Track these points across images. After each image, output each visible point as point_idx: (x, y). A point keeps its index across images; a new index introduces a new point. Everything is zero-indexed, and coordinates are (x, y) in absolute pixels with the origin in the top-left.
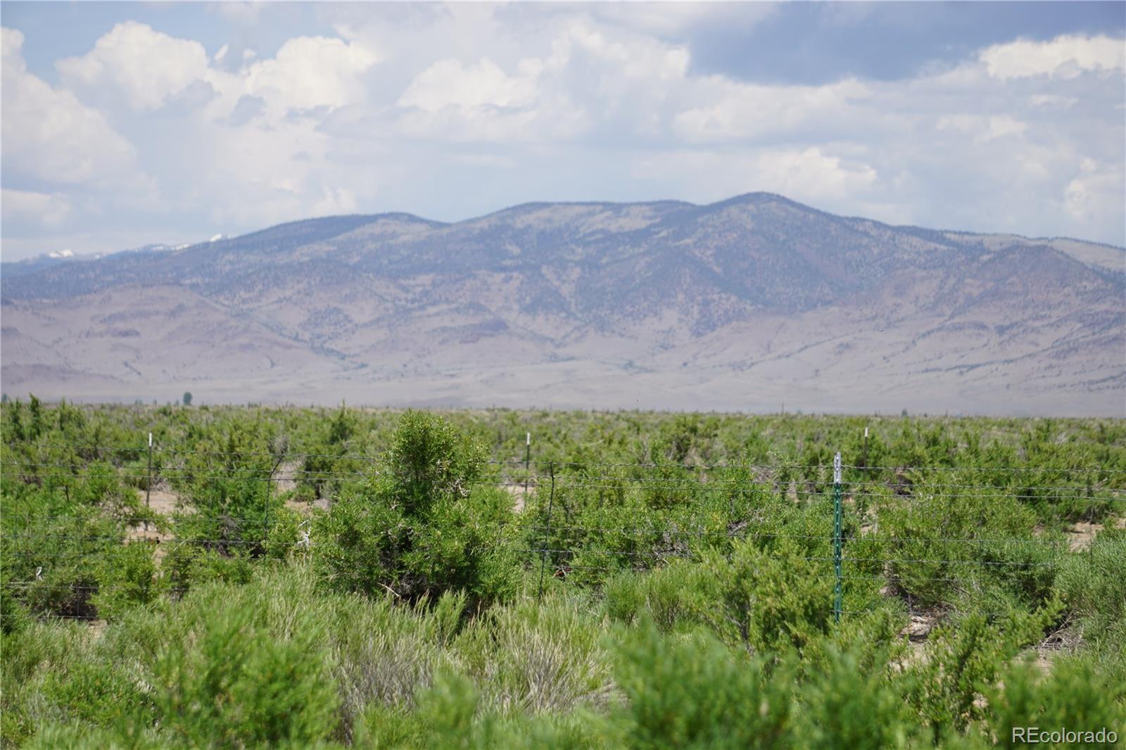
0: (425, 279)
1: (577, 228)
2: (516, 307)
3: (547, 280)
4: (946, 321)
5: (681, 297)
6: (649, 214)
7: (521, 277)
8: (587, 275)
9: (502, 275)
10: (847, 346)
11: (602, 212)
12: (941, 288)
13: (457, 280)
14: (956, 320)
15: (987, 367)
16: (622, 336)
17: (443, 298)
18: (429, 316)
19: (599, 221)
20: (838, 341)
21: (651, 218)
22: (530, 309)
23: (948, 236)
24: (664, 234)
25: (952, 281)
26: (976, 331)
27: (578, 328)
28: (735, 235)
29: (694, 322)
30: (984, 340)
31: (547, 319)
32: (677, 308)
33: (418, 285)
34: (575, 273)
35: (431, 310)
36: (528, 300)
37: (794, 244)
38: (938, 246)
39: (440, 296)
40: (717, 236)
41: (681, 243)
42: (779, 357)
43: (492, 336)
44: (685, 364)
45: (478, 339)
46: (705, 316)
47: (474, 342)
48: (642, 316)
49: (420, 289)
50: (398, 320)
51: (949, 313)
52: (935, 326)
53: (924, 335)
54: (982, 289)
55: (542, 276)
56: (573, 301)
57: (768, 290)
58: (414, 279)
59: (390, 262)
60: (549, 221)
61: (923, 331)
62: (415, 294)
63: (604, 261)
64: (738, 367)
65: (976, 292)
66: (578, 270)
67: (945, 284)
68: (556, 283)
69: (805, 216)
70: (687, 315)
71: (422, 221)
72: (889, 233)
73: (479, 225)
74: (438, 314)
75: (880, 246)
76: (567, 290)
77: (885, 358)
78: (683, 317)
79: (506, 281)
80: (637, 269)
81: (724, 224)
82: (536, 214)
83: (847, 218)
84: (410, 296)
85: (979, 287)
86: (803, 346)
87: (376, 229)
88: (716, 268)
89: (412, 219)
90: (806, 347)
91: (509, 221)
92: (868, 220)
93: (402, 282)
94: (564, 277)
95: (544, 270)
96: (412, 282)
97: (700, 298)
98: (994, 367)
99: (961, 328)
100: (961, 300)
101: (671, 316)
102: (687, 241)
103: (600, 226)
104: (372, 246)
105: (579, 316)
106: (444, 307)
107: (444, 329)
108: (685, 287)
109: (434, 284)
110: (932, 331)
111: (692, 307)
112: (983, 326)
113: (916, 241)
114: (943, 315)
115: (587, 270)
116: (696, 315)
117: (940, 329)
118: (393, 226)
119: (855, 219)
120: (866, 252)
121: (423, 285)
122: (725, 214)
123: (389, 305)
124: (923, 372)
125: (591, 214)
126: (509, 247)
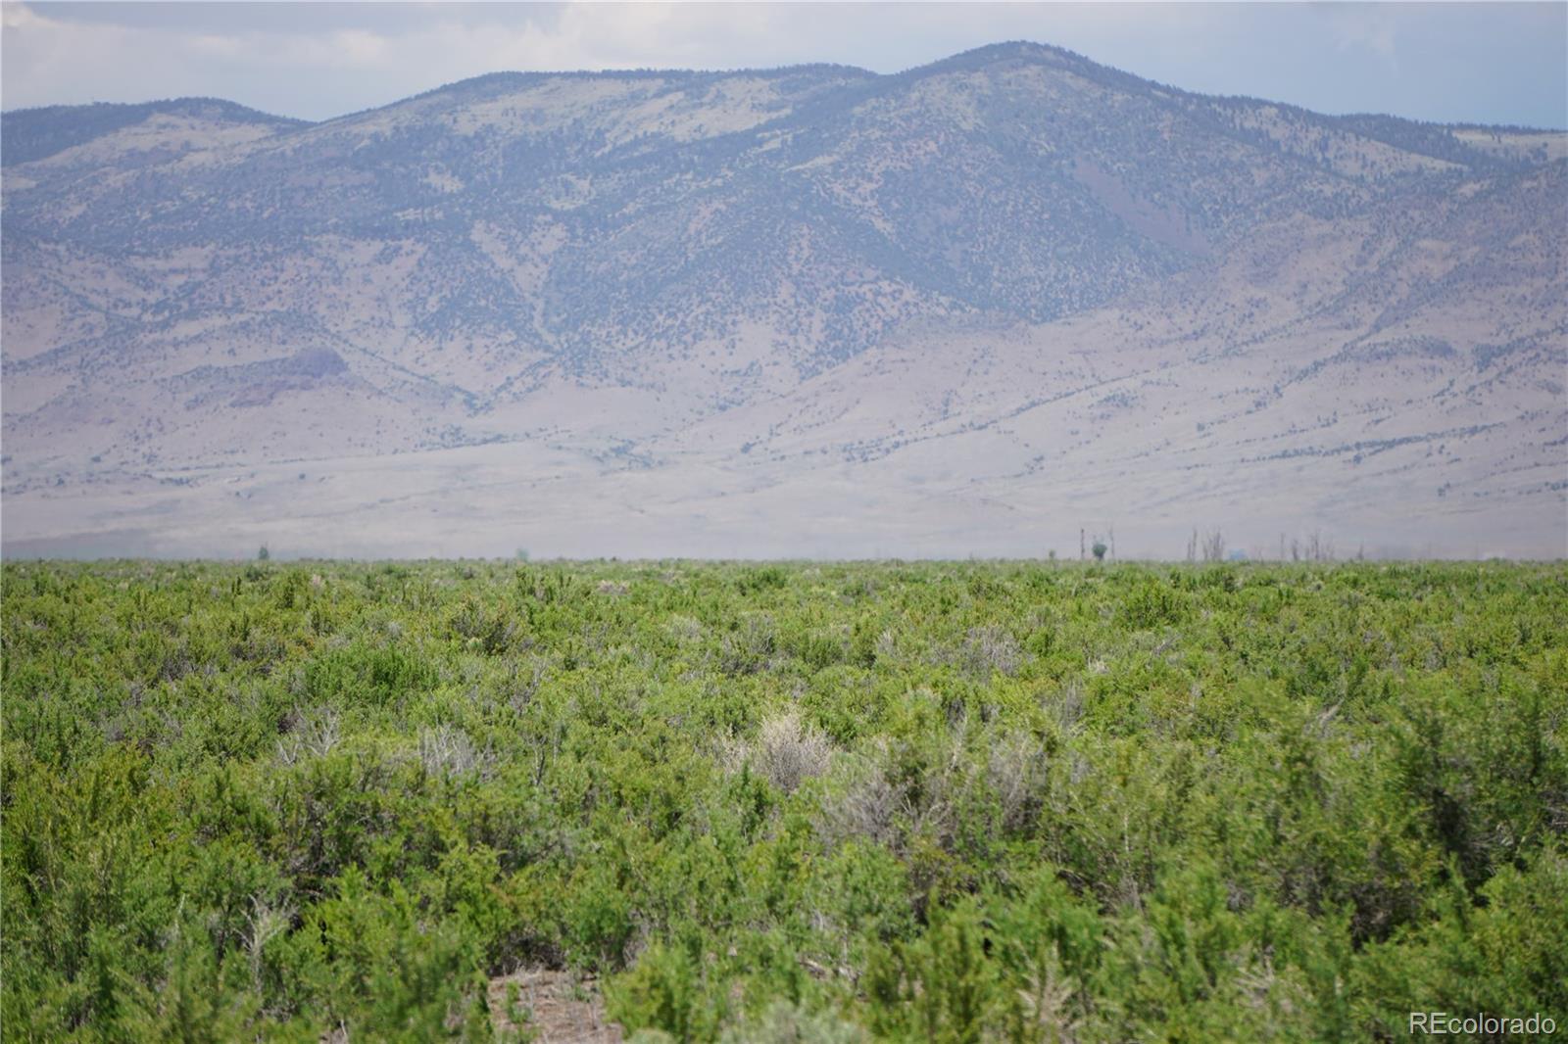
0: (194, 257)
1: (600, 133)
2: (402, 319)
3: (483, 257)
4: (1362, 339)
5: (785, 291)
6: (767, 97)
7: (421, 249)
8: (579, 243)
9: (377, 246)
10: (1123, 402)
11: (660, 94)
12: (1361, 262)
13: (266, 257)
14: (1386, 335)
15: (1423, 446)
16: (624, 383)
17: (229, 299)
18: (176, 344)
19: (653, 117)
20: (1104, 391)
21: (770, 108)
22: (435, 326)
23: (1463, 137)
24: (775, 144)
25: (1390, 244)
26: (1427, 362)
27: (534, 367)
28: (932, 146)
29: (812, 349)
30: (1441, 382)
31: (469, 348)
32: (774, 318)
33: (174, 271)
34: (552, 239)
35: (190, 328)
36: (433, 304)
37: (1073, 165)
38: (1427, 161)
39: (222, 298)
40: (889, 146)
41: (809, 165)
42: (963, 430)
43: (305, 387)
44: (746, 449)
45: (271, 397)
46: (838, 335)
47: (264, 403)
48: (688, 338)
49: (179, 280)
50: (102, 352)
51: (1371, 318)
52: (1335, 349)
53: (1305, 373)
54: (1452, 263)
55: (470, 247)
56: (540, 304)
57: (995, 273)
58: (167, 256)
59: (156, 219)
60: (537, 116)
61: (1305, 363)
62: (165, 292)
63: (630, 209)
64: (858, 453)
65: (1437, 270)
66: (558, 231)
67: (1371, 253)
68: (504, 263)
69: (1103, 99)
70: (793, 333)
71: (256, 117)
72: (1315, 134)
73: (370, 128)
74: (198, 339)
75: (1272, 166)
76: (528, 277)
77: (1200, 427)
78: (783, 337)
79: (384, 258)
80: (692, 228)
81: (908, 119)
82: (506, 101)
83: (1222, 100)
84: (153, 297)
85: (1446, 258)
86: (1026, 402)
87: (141, 139)
88: (879, 224)
89: (233, 113)
90: (1033, 404)
91: (443, 118)
92: (1271, 104)
93: (138, 263)
94: (523, 250)
95: (477, 234)
96: (161, 265)
97: (830, 294)
98: (1436, 443)
99: (1389, 355)
100: (1403, 290)
101: (756, 337)
102: (821, 161)
103: (653, 128)
104: (115, 180)
105: (550, 339)
106: (217, 321)
107: (199, 374)
108: (796, 268)
109: (214, 270)
110: (1323, 364)
111: (810, 314)
112: (1445, 350)
113: (1376, 151)
114: (1358, 323)
115: (580, 231)
116: (817, 335)
117: (1338, 359)
118: (184, 131)
119: (1238, 103)
120: (1238, 180)
121: (190, 270)
122: (915, 96)
123: (95, 317)
124: (1272, 458)
125: (635, 99)
126: (434, 179)
